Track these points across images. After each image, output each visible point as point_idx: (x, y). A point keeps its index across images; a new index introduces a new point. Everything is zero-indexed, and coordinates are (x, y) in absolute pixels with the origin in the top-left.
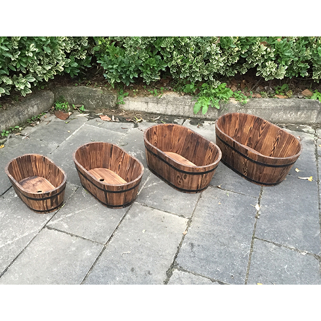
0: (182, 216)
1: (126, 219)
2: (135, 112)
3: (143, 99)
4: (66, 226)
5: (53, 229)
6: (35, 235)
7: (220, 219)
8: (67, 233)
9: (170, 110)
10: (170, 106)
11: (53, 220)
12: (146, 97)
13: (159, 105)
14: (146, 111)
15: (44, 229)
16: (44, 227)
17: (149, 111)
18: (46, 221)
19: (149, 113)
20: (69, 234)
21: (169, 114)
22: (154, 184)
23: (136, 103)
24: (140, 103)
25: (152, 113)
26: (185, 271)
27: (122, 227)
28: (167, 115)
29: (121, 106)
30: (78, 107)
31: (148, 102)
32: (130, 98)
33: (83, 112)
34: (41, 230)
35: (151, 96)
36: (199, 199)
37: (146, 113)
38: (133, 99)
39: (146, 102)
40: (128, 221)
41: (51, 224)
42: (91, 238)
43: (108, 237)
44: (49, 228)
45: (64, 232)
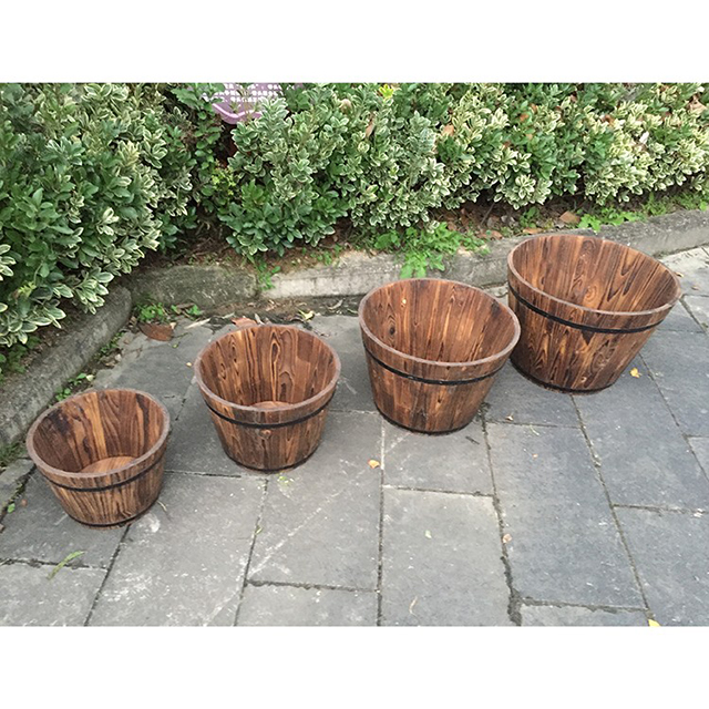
0: (478, 494)
1: (387, 526)
2: (295, 300)
3: (307, 274)
4: (287, 571)
5: (265, 583)
6: (236, 607)
7: (542, 484)
8: (295, 586)
9: (357, 286)
10: (356, 279)
11: (255, 565)
12: (310, 270)
13: (337, 279)
14: (314, 294)
15: (246, 589)
16: (245, 585)
17: (320, 294)
18: (243, 570)
19: (320, 297)
20: (301, 585)
21: (357, 292)
22: (400, 439)
23: (293, 283)
24: (302, 282)
25: (325, 297)
26: (538, 603)
27: (389, 544)
28: (353, 296)
29: (265, 294)
30: (183, 309)
31: (315, 279)
32: (281, 276)
33: (197, 318)
34: (243, 591)
35: (319, 266)
36: (489, 454)
37: (315, 298)
38: (288, 276)
39: (311, 279)
40: (391, 528)
41: (255, 574)
42: (343, 582)
43: (375, 572)
44: (256, 584)
45: (288, 584)
